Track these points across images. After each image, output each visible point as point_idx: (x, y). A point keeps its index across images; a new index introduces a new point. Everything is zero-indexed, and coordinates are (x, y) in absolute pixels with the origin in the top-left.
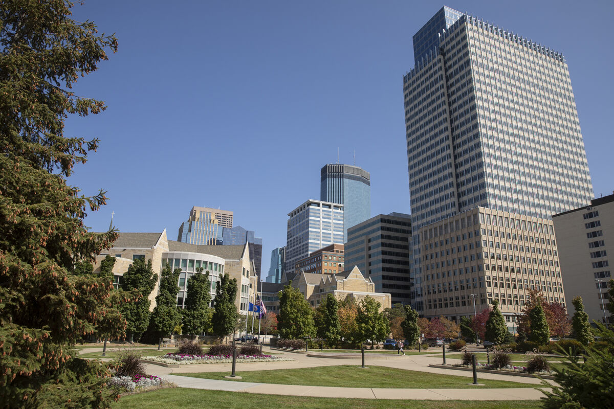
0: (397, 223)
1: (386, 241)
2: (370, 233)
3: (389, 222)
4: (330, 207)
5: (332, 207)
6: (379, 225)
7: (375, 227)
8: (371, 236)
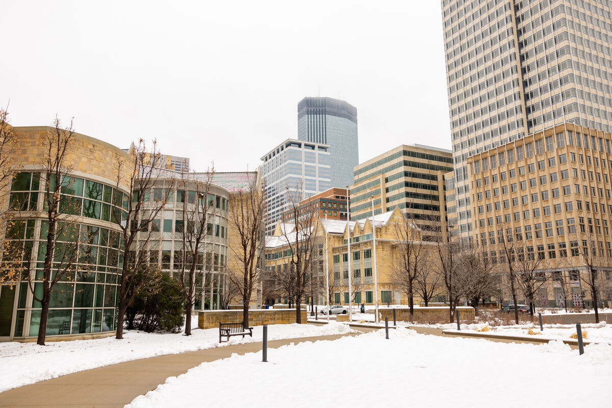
0: (423, 156)
1: (409, 179)
2: (387, 170)
3: (413, 154)
4: (313, 147)
5: (316, 148)
6: (402, 158)
7: (395, 161)
8: (388, 175)
